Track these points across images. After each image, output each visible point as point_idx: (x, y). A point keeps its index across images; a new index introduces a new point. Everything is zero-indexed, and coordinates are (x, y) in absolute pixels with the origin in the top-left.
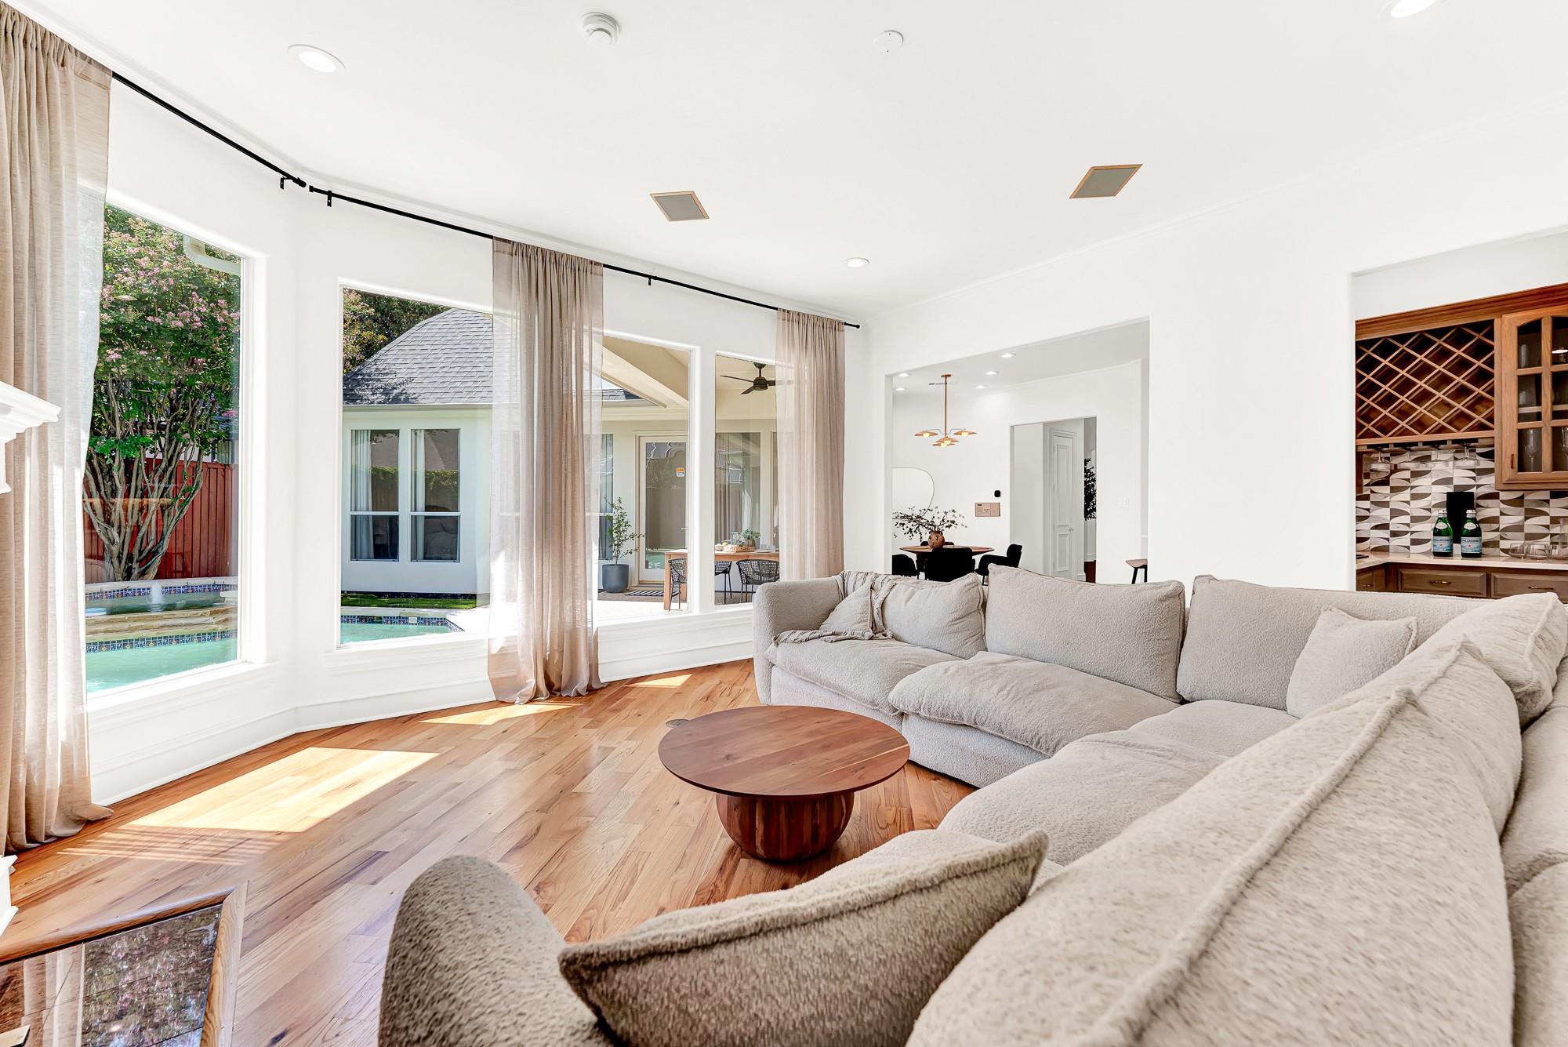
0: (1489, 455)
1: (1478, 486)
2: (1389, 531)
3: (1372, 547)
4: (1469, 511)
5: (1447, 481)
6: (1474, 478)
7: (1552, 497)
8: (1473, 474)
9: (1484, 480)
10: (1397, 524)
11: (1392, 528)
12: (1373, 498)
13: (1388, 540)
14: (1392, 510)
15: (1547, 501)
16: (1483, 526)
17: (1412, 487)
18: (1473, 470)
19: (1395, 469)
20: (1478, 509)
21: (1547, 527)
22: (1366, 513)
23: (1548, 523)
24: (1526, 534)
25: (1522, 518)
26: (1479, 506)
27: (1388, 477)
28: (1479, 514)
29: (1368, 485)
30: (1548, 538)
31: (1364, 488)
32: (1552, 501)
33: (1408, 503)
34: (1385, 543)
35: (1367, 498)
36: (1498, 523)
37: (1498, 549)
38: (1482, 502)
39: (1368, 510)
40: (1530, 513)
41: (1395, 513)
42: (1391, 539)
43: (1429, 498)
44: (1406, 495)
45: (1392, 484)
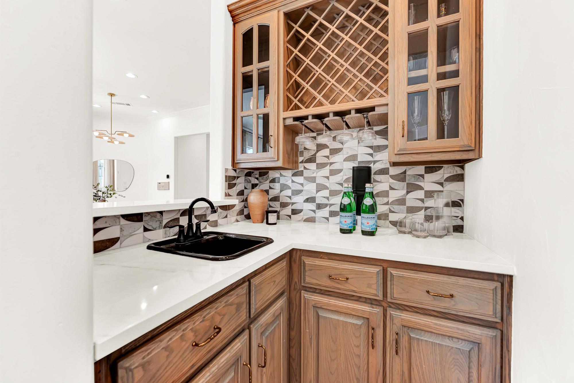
0: (384, 133)
1: (375, 162)
2: (315, 204)
3: (305, 217)
4: (367, 185)
5: (353, 158)
6: (371, 155)
7: (426, 172)
8: (370, 151)
9: (378, 156)
10: (321, 196)
11: (318, 201)
12: (306, 173)
13: (314, 211)
14: (318, 185)
15: (422, 176)
16: (378, 200)
17: (331, 164)
18: (371, 147)
19: (320, 147)
20: (374, 183)
21: (422, 200)
22: (299, 187)
23: (423, 197)
24: (408, 207)
25: (405, 192)
26: (375, 181)
27: (315, 154)
28: (375, 188)
29: (302, 162)
30: (423, 212)
31: (300, 165)
32: (426, 176)
33: (328, 178)
34: (312, 214)
35: (301, 174)
36: (388, 196)
37: (388, 222)
38: (378, 177)
39: (302, 185)
40: (412, 188)
41: (320, 188)
42: (317, 211)
43: (341, 174)
44: (326, 171)
45: (318, 161)
